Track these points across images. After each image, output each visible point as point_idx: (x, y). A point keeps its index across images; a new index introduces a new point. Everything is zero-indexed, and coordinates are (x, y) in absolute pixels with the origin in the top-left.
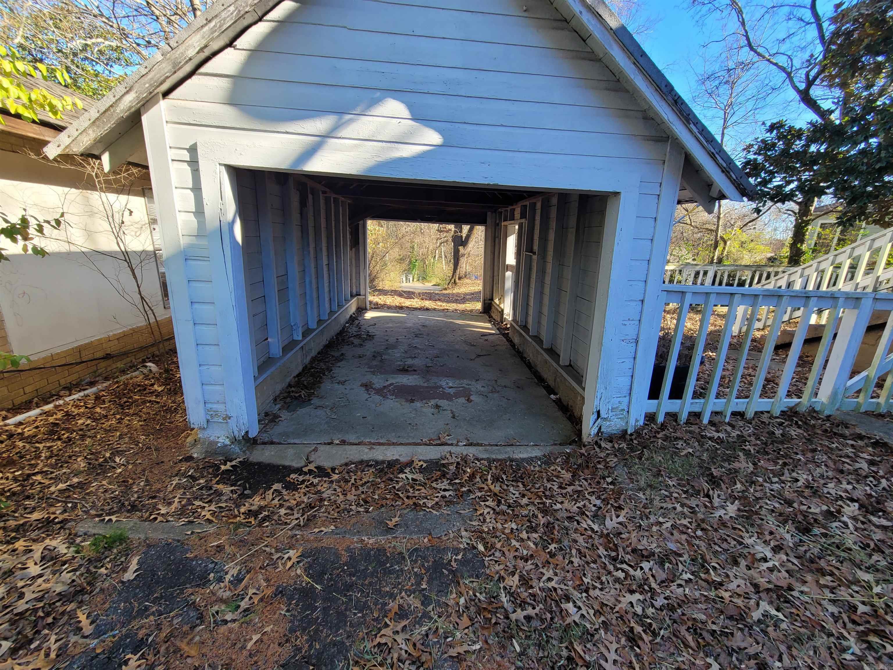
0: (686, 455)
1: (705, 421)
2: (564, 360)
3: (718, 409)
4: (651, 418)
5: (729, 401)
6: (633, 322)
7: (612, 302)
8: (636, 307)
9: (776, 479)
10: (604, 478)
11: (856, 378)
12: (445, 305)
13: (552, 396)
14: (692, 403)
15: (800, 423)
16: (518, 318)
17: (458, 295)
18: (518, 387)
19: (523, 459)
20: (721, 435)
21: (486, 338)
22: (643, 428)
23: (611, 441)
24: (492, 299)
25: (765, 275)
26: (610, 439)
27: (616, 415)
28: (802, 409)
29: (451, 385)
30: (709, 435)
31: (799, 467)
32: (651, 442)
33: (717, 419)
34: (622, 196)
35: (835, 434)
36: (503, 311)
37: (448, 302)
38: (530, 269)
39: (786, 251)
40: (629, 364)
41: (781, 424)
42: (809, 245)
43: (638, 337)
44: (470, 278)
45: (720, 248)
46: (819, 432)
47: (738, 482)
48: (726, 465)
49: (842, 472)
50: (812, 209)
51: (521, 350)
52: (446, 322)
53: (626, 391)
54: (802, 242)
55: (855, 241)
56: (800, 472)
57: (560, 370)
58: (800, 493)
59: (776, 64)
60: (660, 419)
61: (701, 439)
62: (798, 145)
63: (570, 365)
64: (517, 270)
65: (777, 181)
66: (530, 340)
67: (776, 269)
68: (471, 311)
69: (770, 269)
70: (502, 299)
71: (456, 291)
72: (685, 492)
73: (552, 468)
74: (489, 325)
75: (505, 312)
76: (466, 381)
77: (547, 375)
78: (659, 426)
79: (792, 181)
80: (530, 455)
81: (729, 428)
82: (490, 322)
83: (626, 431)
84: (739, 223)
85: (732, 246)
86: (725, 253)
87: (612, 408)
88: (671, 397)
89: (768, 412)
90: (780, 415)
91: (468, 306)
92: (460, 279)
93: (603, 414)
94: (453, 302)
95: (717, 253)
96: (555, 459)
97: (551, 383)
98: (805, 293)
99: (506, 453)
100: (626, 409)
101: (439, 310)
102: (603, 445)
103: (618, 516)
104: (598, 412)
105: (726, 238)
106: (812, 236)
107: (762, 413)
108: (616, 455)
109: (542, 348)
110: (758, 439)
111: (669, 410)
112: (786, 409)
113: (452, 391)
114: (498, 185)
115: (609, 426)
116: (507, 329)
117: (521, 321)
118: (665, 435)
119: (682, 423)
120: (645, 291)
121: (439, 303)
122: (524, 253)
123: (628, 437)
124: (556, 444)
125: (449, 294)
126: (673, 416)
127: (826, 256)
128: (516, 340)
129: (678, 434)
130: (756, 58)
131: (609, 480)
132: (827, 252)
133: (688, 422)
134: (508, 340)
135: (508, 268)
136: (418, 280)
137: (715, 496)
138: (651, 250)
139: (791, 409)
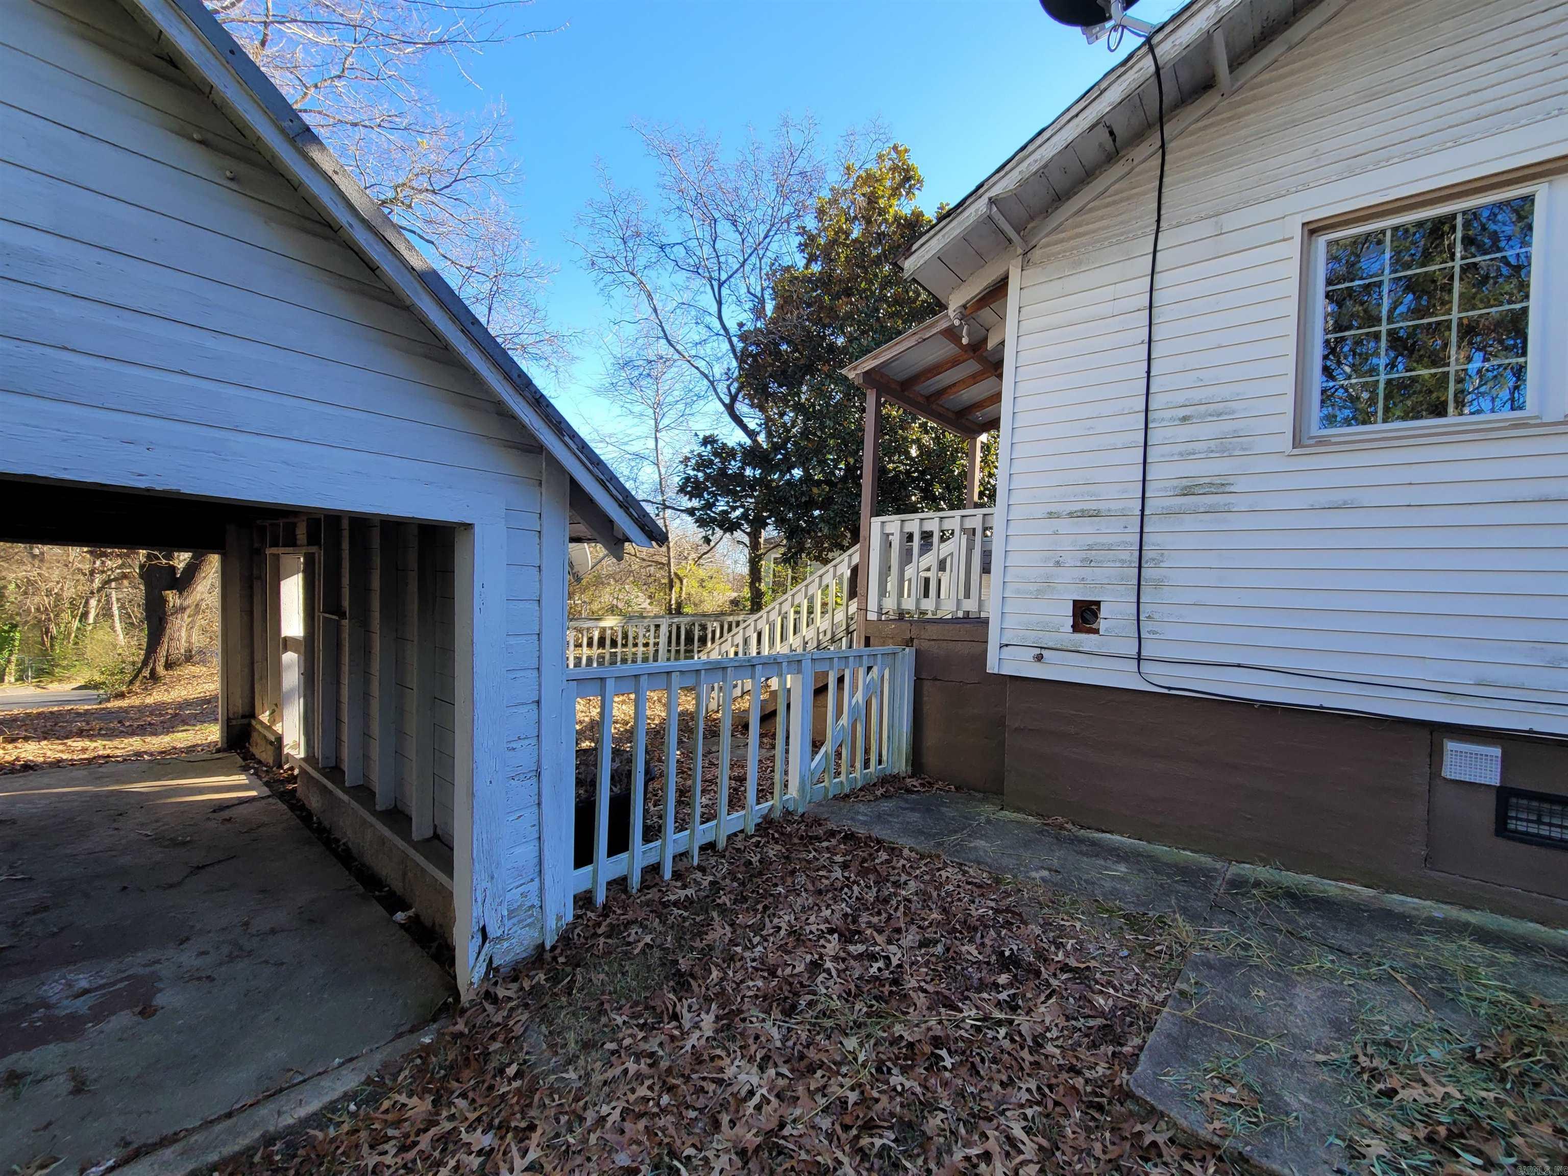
0: (643, 951)
1: (668, 875)
2: (420, 829)
3: (682, 850)
4: (584, 900)
5: (693, 831)
6: (527, 742)
7: (480, 712)
8: (527, 713)
9: (756, 940)
10: (501, 1071)
11: (818, 757)
12: (98, 747)
13: (400, 916)
14: (644, 852)
15: (776, 835)
16: (318, 753)
17: (158, 709)
18: (311, 921)
19: (306, 1122)
20: (689, 892)
21: (226, 814)
22: (573, 926)
23: (515, 979)
24: (251, 714)
25: (726, 627)
26: (515, 974)
27: (520, 922)
28: (777, 814)
29: (84, 984)
30: (672, 898)
31: (781, 906)
32: (587, 950)
33: (681, 866)
34: (477, 529)
35: (811, 838)
36: (280, 739)
37: (111, 734)
38: (339, 646)
39: (746, 592)
40: (530, 815)
41: (757, 845)
42: (767, 584)
43: (539, 766)
44: (203, 662)
45: (676, 589)
46: (796, 840)
47: (713, 968)
48: (697, 944)
49: (820, 892)
50: (762, 540)
51: (326, 824)
52: (97, 795)
53: (532, 871)
54: (759, 580)
55: (805, 579)
56: (781, 913)
57: (412, 852)
58: (783, 948)
59: (697, 368)
60: (601, 897)
61: (661, 909)
62: (734, 466)
63: (436, 836)
64: (308, 646)
65: (721, 506)
66: (345, 798)
67: (736, 618)
68: (191, 749)
69: (730, 619)
70: (277, 712)
71: (157, 696)
72: (642, 1027)
73: (386, 1104)
74: (241, 779)
75: (288, 741)
76: (141, 957)
77: (387, 869)
78: (600, 910)
79: (737, 507)
80: (327, 1099)
81: (698, 875)
82: (244, 769)
83: (542, 945)
84: (694, 555)
85: (690, 586)
86: (684, 595)
87: (510, 912)
88: (612, 852)
89: (742, 831)
90: (756, 830)
91: (182, 738)
92: (169, 666)
93: (493, 932)
94: (133, 734)
95: (674, 596)
96: (395, 1077)
97: (397, 885)
98: (749, 661)
99: (255, 1125)
100: (537, 903)
101: (72, 764)
102: (501, 992)
103: (524, 1153)
104: (483, 930)
105: (681, 575)
106: (767, 572)
107: (735, 834)
108: (526, 1006)
109: (374, 813)
110: (734, 879)
111: (611, 877)
112: (760, 820)
113: (82, 1005)
114: (178, 493)
115: (508, 951)
116: (293, 779)
117: (325, 758)
118: (610, 924)
119: (634, 891)
120: (540, 685)
121: (77, 744)
122: (320, 616)
123: (548, 956)
124: (400, 1036)
125: (125, 710)
126: (619, 884)
127: (785, 597)
128: (314, 802)
129: (630, 916)
130: (676, 356)
131: (511, 1071)
132: (785, 592)
133: (645, 886)
134: (292, 808)
135: (287, 644)
136: (20, 679)
137: (685, 1011)
138: (541, 618)
139: (765, 817)
